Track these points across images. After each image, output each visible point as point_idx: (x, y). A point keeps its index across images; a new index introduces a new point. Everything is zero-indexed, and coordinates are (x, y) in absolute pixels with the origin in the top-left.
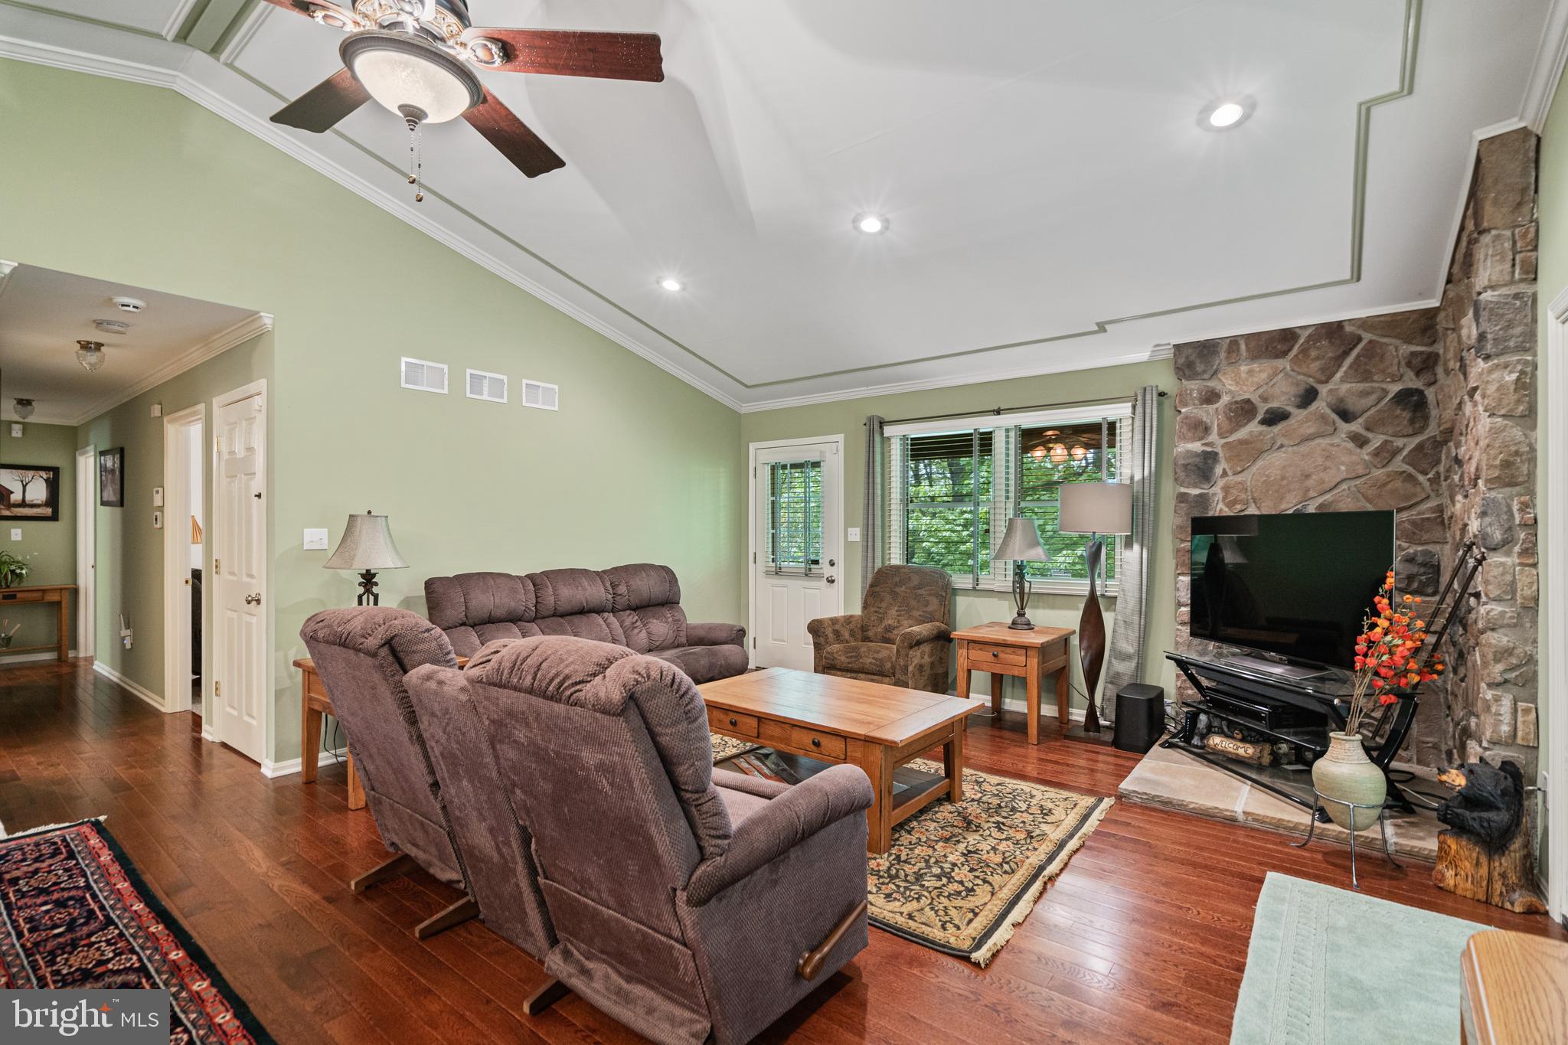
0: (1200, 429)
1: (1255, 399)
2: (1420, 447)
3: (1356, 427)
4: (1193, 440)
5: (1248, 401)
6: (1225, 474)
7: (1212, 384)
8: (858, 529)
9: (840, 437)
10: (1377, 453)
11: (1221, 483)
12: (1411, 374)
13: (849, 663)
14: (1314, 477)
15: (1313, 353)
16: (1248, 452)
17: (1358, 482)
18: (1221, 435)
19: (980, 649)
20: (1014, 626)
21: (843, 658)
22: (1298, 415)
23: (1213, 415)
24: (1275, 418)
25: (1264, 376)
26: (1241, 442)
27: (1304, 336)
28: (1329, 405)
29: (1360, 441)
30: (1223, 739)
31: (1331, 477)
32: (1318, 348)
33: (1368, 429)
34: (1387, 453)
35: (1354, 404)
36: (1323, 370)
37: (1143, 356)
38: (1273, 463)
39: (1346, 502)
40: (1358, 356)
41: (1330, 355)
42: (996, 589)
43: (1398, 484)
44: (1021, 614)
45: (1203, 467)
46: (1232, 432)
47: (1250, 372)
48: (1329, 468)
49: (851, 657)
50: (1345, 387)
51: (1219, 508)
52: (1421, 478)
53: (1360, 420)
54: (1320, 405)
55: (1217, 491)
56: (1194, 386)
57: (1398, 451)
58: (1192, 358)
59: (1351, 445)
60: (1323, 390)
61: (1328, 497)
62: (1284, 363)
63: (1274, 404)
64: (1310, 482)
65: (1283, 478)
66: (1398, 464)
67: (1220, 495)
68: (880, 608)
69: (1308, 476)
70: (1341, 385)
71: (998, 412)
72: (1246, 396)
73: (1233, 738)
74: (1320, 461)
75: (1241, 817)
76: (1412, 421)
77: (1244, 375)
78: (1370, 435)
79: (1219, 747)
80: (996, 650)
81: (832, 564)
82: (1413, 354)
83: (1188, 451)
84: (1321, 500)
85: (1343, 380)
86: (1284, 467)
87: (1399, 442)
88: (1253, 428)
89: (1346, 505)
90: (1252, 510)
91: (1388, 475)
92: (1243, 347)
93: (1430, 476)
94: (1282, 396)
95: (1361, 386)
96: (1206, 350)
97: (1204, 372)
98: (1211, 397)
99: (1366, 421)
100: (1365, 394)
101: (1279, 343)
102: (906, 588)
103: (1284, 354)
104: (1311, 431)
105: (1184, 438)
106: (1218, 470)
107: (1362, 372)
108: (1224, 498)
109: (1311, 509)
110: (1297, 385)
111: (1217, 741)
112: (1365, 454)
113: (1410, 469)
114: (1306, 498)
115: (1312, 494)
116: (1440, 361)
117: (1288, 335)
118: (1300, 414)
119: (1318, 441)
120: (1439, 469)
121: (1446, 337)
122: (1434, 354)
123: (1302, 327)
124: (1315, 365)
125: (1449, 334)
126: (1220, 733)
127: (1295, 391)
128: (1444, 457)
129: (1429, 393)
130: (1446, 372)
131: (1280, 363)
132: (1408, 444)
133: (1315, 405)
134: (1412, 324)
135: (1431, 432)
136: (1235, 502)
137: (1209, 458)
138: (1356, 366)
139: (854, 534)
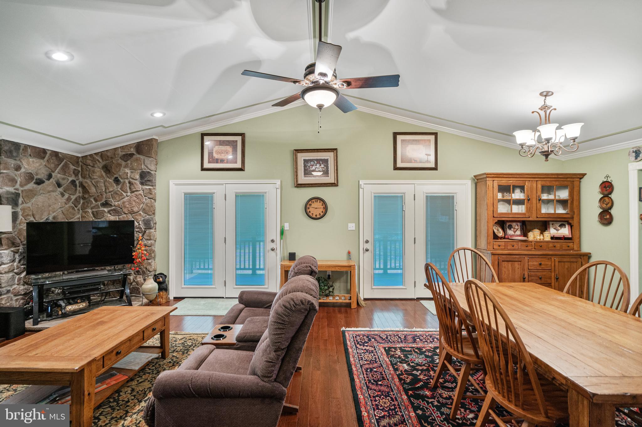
0: (13, 181)
1: (33, 173)
2: (76, 199)
3: (61, 189)
4: (10, 186)
5: (31, 173)
6: (23, 203)
7: (19, 162)
10: (66, 200)
11: (20, 207)
12: (73, 176)
14: (52, 206)
15: (52, 161)
16: (31, 194)
17: (62, 209)
18: (22, 186)
23: (18, 176)
24: (39, 182)
25: (37, 164)
27: (49, 153)
28: (55, 181)
29: (63, 195)
30: (72, 306)
31: (56, 207)
32: (52, 159)
33: (64, 191)
34: (69, 199)
35: (62, 182)
36: (54, 168)
38: (40, 200)
40: (63, 166)
41: (56, 163)
43: (71, 210)
45: (14, 199)
46: (26, 185)
47: (33, 161)
48: (55, 203)
50: (59, 175)
51: (21, 218)
52: (76, 209)
53: (62, 188)
54: (53, 180)
55: (19, 210)
56: (11, 162)
57: (71, 199)
59: (60, 196)
60: (53, 174)
61: (55, 214)
62: (44, 162)
63: (39, 177)
64: (50, 208)
65: (43, 206)
66: (71, 204)
67: (20, 213)
69: (50, 206)
70: (57, 175)
72: (30, 171)
73: (76, 303)
74: (53, 200)
77: (31, 162)
78: (65, 193)
79: (72, 309)
82: (74, 169)
83: (7, 191)
84: (53, 216)
85: (58, 173)
86: (43, 202)
87: (72, 196)
88: (32, 185)
90: (32, 219)
91: (69, 207)
92: (29, 150)
93: (78, 208)
94: (42, 175)
95: (63, 176)
97: (16, 156)
98: (17, 168)
99: (64, 188)
100: (64, 179)
101: (41, 153)
103: (43, 158)
104: (51, 189)
105: (6, 185)
106: (20, 201)
107: (64, 170)
108: (23, 213)
109: (51, 218)
110: (47, 171)
111: (70, 308)
112: (64, 200)
113: (73, 205)
114: (49, 214)
115: (51, 213)
116: (80, 173)
117: (44, 151)
118: (47, 182)
119: (52, 193)
120: (80, 206)
121: (84, 167)
122: (79, 171)
123: (48, 150)
124: (53, 166)
125: (90, 167)
126: (70, 304)
127: (47, 173)
128: (81, 202)
129: (77, 182)
130: (84, 177)
131: (42, 161)
132: (73, 197)
133: (51, 180)
134: (75, 160)
135: (77, 194)
136: (28, 215)
137: (17, 195)
138: (62, 169)
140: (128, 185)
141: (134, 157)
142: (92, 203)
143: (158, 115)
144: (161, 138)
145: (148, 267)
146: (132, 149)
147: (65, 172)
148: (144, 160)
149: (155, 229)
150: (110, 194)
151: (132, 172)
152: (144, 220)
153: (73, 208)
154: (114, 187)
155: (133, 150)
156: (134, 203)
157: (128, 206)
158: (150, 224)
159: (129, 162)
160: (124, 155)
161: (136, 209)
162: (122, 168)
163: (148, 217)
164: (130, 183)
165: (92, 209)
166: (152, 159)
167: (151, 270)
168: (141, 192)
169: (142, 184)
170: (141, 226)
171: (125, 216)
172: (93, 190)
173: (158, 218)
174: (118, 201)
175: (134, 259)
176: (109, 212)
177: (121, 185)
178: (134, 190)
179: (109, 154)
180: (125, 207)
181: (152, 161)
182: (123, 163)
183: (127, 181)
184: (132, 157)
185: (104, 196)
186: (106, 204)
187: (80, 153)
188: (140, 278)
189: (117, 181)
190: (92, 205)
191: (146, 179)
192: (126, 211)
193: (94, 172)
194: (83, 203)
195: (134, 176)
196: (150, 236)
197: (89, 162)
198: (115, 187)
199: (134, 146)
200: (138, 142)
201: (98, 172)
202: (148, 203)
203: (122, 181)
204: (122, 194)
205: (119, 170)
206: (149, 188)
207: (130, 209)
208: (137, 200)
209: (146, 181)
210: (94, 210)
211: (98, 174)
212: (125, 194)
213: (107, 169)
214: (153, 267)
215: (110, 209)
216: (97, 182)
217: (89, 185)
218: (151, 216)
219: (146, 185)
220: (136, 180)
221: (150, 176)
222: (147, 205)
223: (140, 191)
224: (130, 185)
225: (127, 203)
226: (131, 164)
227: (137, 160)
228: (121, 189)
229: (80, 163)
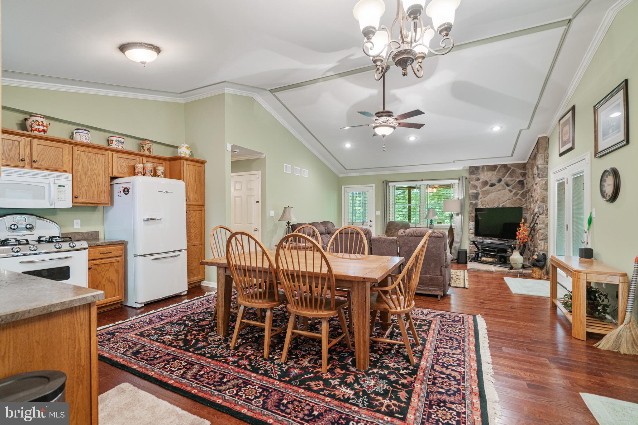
0: (475, 187)
1: (488, 180)
2: (523, 193)
3: (510, 188)
4: (474, 189)
5: (487, 181)
6: (481, 198)
7: (478, 176)
8: (379, 211)
9: (374, 185)
10: (514, 194)
11: (480, 200)
12: (521, 177)
15: (501, 171)
16: (486, 193)
17: (510, 200)
18: (480, 189)
22: (498, 185)
23: (478, 184)
24: (492, 185)
25: (490, 175)
26: (485, 191)
27: (499, 167)
28: (504, 183)
29: (511, 191)
31: (505, 199)
33: (512, 188)
34: (516, 194)
35: (510, 183)
36: (503, 175)
37: (461, 168)
38: (492, 196)
39: (508, 205)
40: (510, 172)
41: (504, 171)
42: (422, 227)
43: (518, 201)
45: (476, 196)
46: (483, 188)
47: (487, 174)
48: (504, 197)
50: (508, 179)
51: (480, 206)
52: (523, 200)
53: (511, 186)
54: (502, 183)
55: (479, 202)
56: (474, 177)
57: (518, 194)
58: (474, 170)
59: (509, 192)
60: (503, 179)
61: (504, 204)
62: (495, 173)
63: (492, 182)
64: (500, 200)
65: (494, 199)
66: (518, 197)
67: (480, 203)
69: (500, 199)
70: (506, 178)
71: (422, 180)
73: (487, 257)
74: (502, 195)
75: (494, 271)
76: (521, 187)
77: (485, 175)
78: (513, 190)
81: (371, 221)
82: (522, 172)
83: (472, 192)
84: (502, 204)
85: (507, 177)
86: (494, 196)
87: (519, 192)
88: (487, 187)
89: (508, 206)
90: (487, 207)
91: (517, 199)
92: (485, 168)
94: (494, 180)
95: (511, 179)
96: (477, 168)
97: (476, 173)
98: (478, 179)
100: (512, 181)
101: (493, 168)
103: (494, 170)
104: (500, 188)
105: (471, 189)
106: (480, 197)
107: (511, 175)
109: (500, 207)
110: (497, 178)
111: (484, 259)
112: (512, 194)
113: (521, 198)
114: (499, 204)
115: (501, 202)
117: (495, 166)
119: (502, 191)
120: (527, 198)
123: (499, 165)
124: (502, 173)
126: (485, 257)
129: (525, 181)
131: (494, 172)
134: (521, 166)
135: (525, 190)
136: (483, 205)
137: (478, 194)
138: (510, 174)
139: (378, 213)
141: (536, 156)
145: (539, 247)
149: (547, 215)
151: (536, 169)
155: (536, 151)
159: (535, 160)
161: (536, 198)
170: (538, 212)
175: (516, 236)
179: (532, 157)
189: (533, 177)
195: (536, 172)
221: (539, 170)
222: (539, 194)
229: (527, 167)
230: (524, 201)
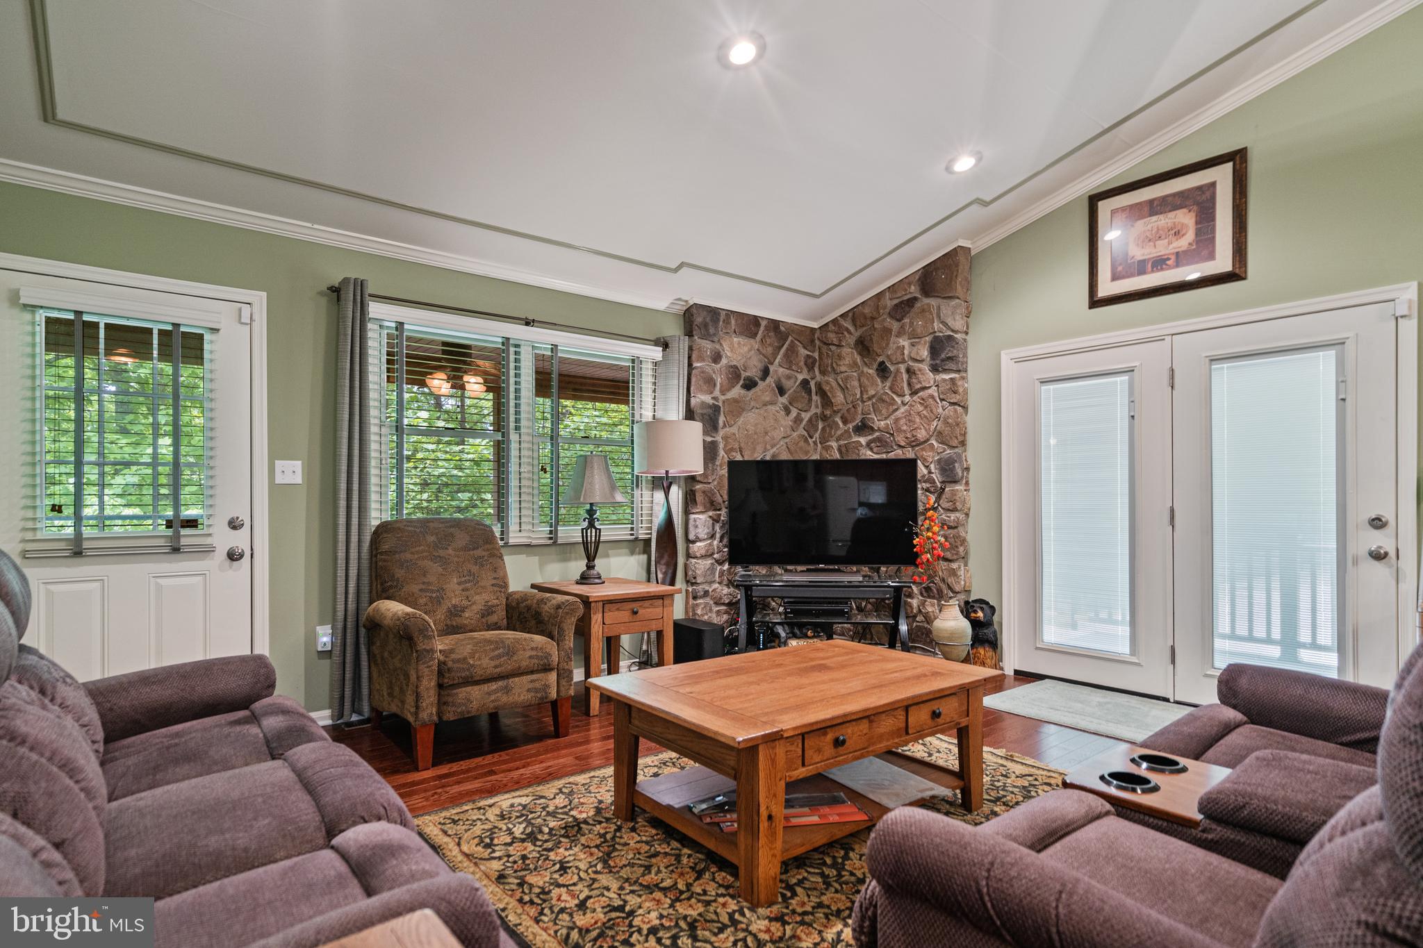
0: (710, 384)
1: (740, 366)
2: (810, 420)
3: (784, 400)
4: (706, 392)
5: (737, 368)
6: (725, 426)
7: (718, 346)
8: (299, 463)
9: (256, 296)
10: (794, 421)
11: (721, 433)
12: (805, 370)
13: (496, 667)
14: (769, 434)
15: (769, 341)
16: (737, 408)
17: (787, 440)
18: (723, 392)
19: (618, 609)
20: (584, 579)
21: (486, 662)
23: (718, 373)
24: (750, 385)
25: (746, 349)
26: (735, 401)
27: (763, 325)
28: (775, 382)
29: (788, 412)
30: (798, 640)
31: (777, 435)
32: (770, 337)
33: (790, 403)
34: (798, 420)
35: (787, 384)
36: (772, 353)
37: (661, 304)
38: (750, 419)
39: (784, 454)
40: (787, 350)
41: (776, 345)
42: (534, 542)
43: (802, 443)
44: (590, 567)
45: (712, 418)
46: (729, 390)
47: (739, 343)
48: (775, 428)
49: (499, 656)
50: (781, 370)
51: (722, 455)
53: (786, 396)
54: (771, 381)
55: (720, 439)
56: (707, 345)
57: (801, 421)
58: (708, 320)
59: (783, 413)
60: (772, 368)
61: (775, 449)
62: (755, 344)
63: (749, 374)
64: (768, 437)
65: (756, 433)
67: (722, 443)
68: (429, 583)
69: (767, 433)
70: (779, 369)
71: (528, 323)
72: (735, 363)
73: (806, 636)
74: (771, 422)
77: (736, 345)
78: (791, 407)
80: (635, 606)
81: (236, 525)
82: (807, 356)
83: (703, 403)
84: (772, 451)
85: (780, 365)
86: (756, 425)
87: (803, 415)
88: (737, 391)
89: (785, 456)
90: (739, 458)
91: (798, 436)
92: (733, 321)
94: (753, 372)
95: (788, 372)
96: (713, 315)
97: (714, 334)
98: (717, 358)
99: (789, 396)
100: (789, 377)
101: (750, 325)
102: (454, 550)
103: (754, 336)
104: (768, 399)
105: (702, 391)
106: (721, 422)
107: (787, 361)
108: (725, 446)
109: (768, 458)
110: (761, 362)
112: (788, 421)
113: (806, 434)
114: (765, 450)
115: (768, 447)
116: (817, 364)
117: (755, 321)
118: (761, 385)
119: (769, 407)
120: (817, 435)
121: (824, 349)
122: (815, 359)
123: (762, 318)
124: (770, 350)
125: (833, 348)
126: (795, 636)
127: (760, 366)
128: (820, 427)
129: (812, 384)
130: (823, 373)
131: (752, 341)
132: (806, 416)
133: (769, 379)
134: (808, 336)
135: (813, 410)
136: (732, 450)
137: (716, 409)
138: (786, 355)
139: (292, 472)
140: (905, 376)
141: (918, 305)
142: (838, 427)
143: (964, 164)
144: (979, 243)
145: (951, 580)
146: (913, 287)
147: (791, 362)
148: (939, 308)
149: (967, 483)
150: (870, 403)
151: (913, 345)
152: (939, 461)
153: (806, 440)
154: (877, 385)
155: (914, 290)
156: (918, 420)
157: (905, 428)
158: (953, 470)
159: (906, 320)
160: (896, 305)
161: (922, 434)
162: (893, 339)
163: (948, 451)
164: (908, 371)
165: (838, 440)
166: (957, 301)
167: (957, 589)
168: (933, 391)
169: (935, 369)
170: (934, 476)
171: (899, 451)
172: (839, 398)
173: (975, 455)
174: (886, 419)
175: (917, 553)
176: (868, 445)
177: (890, 379)
178: (918, 386)
179: (867, 311)
180: (899, 430)
181: (955, 307)
182: (895, 326)
183: (902, 368)
184: (913, 306)
185: (860, 409)
186: (863, 428)
187: (815, 319)
188: (933, 605)
189: (883, 371)
190: (839, 432)
191: (943, 356)
192: (901, 440)
193: (840, 357)
194: (823, 429)
195: (918, 353)
196: (954, 502)
197: (832, 337)
198: (880, 387)
199: (917, 277)
200: (924, 268)
201: (849, 354)
202: (948, 417)
203: (892, 368)
204: (894, 399)
205: (888, 344)
206: (951, 379)
207: (909, 435)
208: (924, 412)
209: (943, 360)
210: (842, 442)
211: (847, 361)
212: (898, 400)
213: (863, 346)
214: (963, 583)
215: (870, 437)
216: (846, 379)
217: (832, 388)
218: (956, 450)
219: (945, 371)
220: (921, 361)
221: (953, 347)
222: (946, 422)
223: (930, 387)
224: (910, 377)
225: (902, 422)
226: (911, 323)
227: (923, 311)
228: (891, 388)
229: (817, 342)
230: (812, 444)
